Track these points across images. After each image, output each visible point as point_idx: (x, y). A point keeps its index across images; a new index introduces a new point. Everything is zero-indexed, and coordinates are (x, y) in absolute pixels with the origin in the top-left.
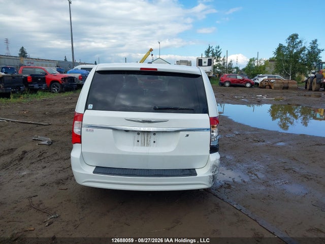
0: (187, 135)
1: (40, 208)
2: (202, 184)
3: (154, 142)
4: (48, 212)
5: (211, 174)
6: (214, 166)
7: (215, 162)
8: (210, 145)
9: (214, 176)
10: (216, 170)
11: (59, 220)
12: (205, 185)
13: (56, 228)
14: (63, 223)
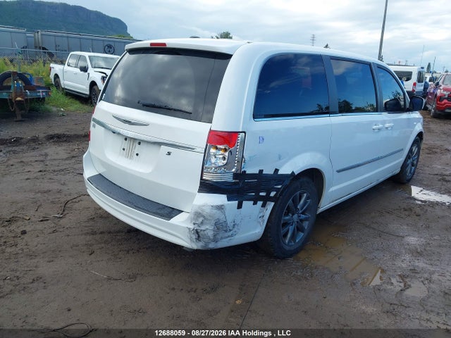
0: (169, 153)
1: (67, 206)
2: (179, 238)
3: (137, 155)
4: (64, 211)
5: (192, 226)
6: (198, 215)
7: (199, 207)
8: (201, 179)
9: (197, 232)
10: (202, 223)
11: (56, 220)
12: (185, 241)
13: (40, 226)
14: (53, 225)
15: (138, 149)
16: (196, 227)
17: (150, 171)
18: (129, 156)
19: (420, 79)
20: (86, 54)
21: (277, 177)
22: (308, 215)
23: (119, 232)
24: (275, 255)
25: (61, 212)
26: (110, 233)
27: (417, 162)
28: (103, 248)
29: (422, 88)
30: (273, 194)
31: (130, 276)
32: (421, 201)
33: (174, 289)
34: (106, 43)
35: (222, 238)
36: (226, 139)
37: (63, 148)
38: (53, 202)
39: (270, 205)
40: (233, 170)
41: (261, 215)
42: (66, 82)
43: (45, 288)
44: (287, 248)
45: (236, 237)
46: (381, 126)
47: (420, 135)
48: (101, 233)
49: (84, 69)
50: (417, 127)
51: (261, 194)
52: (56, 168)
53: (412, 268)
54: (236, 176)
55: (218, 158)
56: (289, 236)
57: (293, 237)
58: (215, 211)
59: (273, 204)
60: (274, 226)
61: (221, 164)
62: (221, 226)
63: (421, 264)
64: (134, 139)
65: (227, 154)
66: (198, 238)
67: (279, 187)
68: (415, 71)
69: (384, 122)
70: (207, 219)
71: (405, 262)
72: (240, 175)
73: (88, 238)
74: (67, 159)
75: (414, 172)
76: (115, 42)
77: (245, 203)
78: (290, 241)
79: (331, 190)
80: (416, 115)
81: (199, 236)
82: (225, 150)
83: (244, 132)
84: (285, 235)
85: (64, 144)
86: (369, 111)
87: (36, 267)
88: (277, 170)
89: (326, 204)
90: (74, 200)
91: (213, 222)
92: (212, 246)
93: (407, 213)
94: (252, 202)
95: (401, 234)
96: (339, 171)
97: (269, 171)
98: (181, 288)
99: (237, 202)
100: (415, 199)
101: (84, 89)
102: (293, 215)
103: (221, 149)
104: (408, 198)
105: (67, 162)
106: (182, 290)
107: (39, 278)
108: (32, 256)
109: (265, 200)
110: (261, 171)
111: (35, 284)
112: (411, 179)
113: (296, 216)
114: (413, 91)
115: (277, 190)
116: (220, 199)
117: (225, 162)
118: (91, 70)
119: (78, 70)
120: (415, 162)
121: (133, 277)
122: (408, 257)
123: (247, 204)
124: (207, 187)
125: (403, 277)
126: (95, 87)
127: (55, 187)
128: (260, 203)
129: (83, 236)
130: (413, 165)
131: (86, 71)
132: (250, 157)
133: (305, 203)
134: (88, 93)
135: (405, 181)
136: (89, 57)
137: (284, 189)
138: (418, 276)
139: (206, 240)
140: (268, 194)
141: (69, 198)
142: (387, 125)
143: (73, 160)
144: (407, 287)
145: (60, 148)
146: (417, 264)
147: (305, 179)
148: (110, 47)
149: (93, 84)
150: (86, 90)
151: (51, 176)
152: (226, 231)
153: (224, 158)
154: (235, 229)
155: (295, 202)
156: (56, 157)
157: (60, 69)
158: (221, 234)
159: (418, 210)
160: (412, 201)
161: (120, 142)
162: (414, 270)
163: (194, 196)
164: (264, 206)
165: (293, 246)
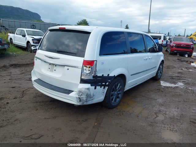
0: (68, 69)
1: (24, 92)
2: (73, 101)
3: (55, 70)
4: (23, 94)
5: (77, 96)
6: (80, 92)
7: (81, 89)
8: (81, 78)
9: (80, 98)
10: (81, 95)
11: (20, 98)
12: (75, 102)
13: (14, 100)
14: (19, 100)
15: (55, 68)
16: (79, 96)
17: (61, 76)
18: (52, 71)
19: (165, 39)
20: (25, 29)
21: (108, 77)
22: (121, 92)
23: (46, 102)
24: (109, 107)
25: (22, 95)
26: (43, 102)
27: (162, 72)
28: (41, 108)
29: (166, 42)
30: (107, 84)
31: (53, 117)
32: (164, 86)
33: (71, 121)
34: (32, 24)
35: (89, 101)
36: (90, 63)
37: (18, 70)
38: (17, 91)
39: (107, 88)
40: (93, 75)
41: (103, 91)
42: (15, 41)
43: (20, 123)
44: (113, 104)
45: (94, 100)
46: (147, 58)
47: (163, 61)
48: (40, 102)
49: (24, 36)
50: (161, 58)
51: (103, 84)
52: (16, 78)
53: (159, 110)
54: (94, 77)
55: (87, 70)
56: (114, 100)
57: (115, 100)
58: (86, 90)
59: (107, 87)
60: (108, 96)
61: (88, 73)
62: (89, 96)
63: (162, 108)
64: (54, 64)
65: (90, 69)
66: (80, 101)
67: (110, 81)
68: (162, 36)
69: (148, 56)
70: (84, 93)
71: (157, 108)
72: (95, 77)
73: (35, 104)
74: (20, 74)
75: (161, 75)
76: (36, 23)
77: (97, 87)
78: (114, 102)
79: (129, 82)
80: (161, 53)
81: (80, 100)
82: (90, 67)
83: (96, 61)
84: (112, 100)
85: (18, 68)
86: (144, 52)
87: (15, 116)
88: (108, 75)
89: (127, 88)
90: (27, 90)
91: (86, 94)
92: (85, 103)
93: (158, 91)
94: (100, 87)
95: (156, 98)
96: (131, 75)
97: (106, 75)
98: (74, 120)
99: (94, 87)
100: (162, 86)
101: (24, 44)
102: (115, 92)
103: (88, 67)
104: (159, 85)
105: (21, 75)
106: (74, 121)
107: (17, 120)
108: (13, 112)
109: (105, 86)
110: (103, 75)
111: (16, 122)
112: (160, 78)
113: (116, 92)
114: (162, 44)
115: (109, 82)
116: (88, 86)
117: (89, 72)
118: (27, 36)
119: (21, 36)
120: (161, 72)
121: (55, 118)
122: (158, 106)
123: (98, 87)
124: (83, 81)
125: (156, 113)
126: (29, 43)
127: (17, 85)
128: (103, 87)
129: (33, 104)
130: (161, 73)
131: (25, 37)
132: (99, 70)
133: (119, 87)
134: (26, 46)
135: (158, 79)
136: (26, 31)
137: (111, 82)
138: (161, 113)
139: (83, 101)
140: (106, 83)
141: (24, 89)
142: (149, 57)
143: (23, 75)
144: (157, 116)
145: (16, 70)
146: (161, 108)
147: (119, 78)
148: (34, 26)
149: (28, 42)
150: (25, 45)
151: (15, 81)
152: (90, 98)
153: (89, 70)
154: (94, 97)
155: (116, 87)
156: (15, 73)
157: (13, 36)
158: (89, 99)
159: (162, 90)
160: (160, 87)
161: (47, 66)
162: (160, 111)
163: (78, 85)
164: (104, 88)
165: (115, 104)
